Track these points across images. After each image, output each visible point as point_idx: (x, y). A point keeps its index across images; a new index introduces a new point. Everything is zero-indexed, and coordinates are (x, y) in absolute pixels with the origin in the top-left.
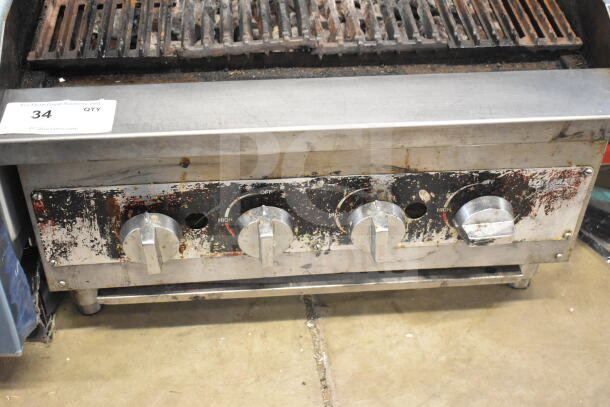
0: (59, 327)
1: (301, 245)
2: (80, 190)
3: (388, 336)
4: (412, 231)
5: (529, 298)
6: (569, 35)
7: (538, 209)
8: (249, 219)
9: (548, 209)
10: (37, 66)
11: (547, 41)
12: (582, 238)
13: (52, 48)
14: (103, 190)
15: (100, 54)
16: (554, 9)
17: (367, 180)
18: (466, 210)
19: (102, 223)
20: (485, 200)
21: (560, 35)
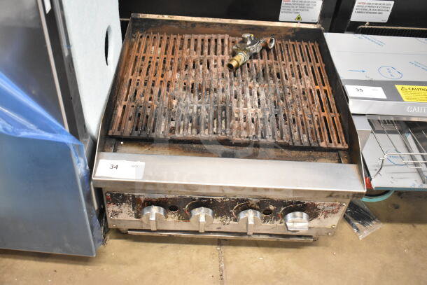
0: (110, 238)
1: (217, 221)
2: (126, 193)
3: (252, 258)
4: (265, 220)
5: (316, 245)
6: (343, 144)
7: (321, 216)
8: (196, 212)
9: (325, 217)
10: (112, 137)
11: (333, 146)
12: (345, 218)
13: (119, 129)
14: (136, 194)
15: (139, 135)
16: (339, 127)
17: (247, 200)
18: (290, 216)
19: (133, 206)
20: (298, 213)
21: (339, 142)
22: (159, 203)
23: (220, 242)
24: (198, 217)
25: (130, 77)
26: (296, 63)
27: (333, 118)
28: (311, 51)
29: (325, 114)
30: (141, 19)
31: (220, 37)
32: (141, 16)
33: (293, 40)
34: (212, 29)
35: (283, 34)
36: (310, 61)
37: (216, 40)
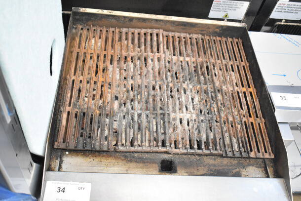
6: (270, 153)
11: (261, 155)
13: (64, 141)
21: (266, 152)
25: (73, 78)
26: (224, 62)
27: (259, 124)
28: (236, 49)
29: (252, 120)
30: (82, 13)
31: (155, 31)
32: (82, 10)
33: (220, 35)
34: (148, 24)
36: (236, 60)
37: (151, 35)
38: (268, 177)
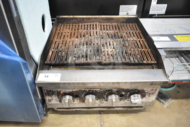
0: (49, 114)
1: (98, 102)
2: (54, 90)
3: (116, 119)
4: (120, 100)
6: (154, 61)
7: (147, 96)
8: (87, 97)
9: (149, 96)
11: (149, 62)
13: (50, 61)
14: (58, 90)
15: (59, 62)
16: (151, 54)
17: (112, 90)
18: (132, 96)
19: (58, 96)
20: (136, 95)
21: (152, 61)
22: (69, 94)
23: (100, 112)
24: (89, 99)
25: (56, 40)
26: (128, 31)
27: (148, 51)
28: (134, 27)
29: (144, 49)
30: (61, 18)
31: (95, 23)
32: (61, 17)
33: (126, 23)
34: (91, 20)
35: (121, 20)
36: (134, 30)
37: (93, 25)
38: (153, 68)
